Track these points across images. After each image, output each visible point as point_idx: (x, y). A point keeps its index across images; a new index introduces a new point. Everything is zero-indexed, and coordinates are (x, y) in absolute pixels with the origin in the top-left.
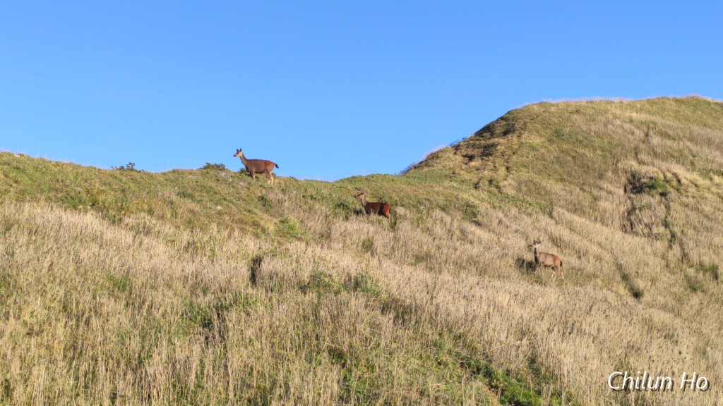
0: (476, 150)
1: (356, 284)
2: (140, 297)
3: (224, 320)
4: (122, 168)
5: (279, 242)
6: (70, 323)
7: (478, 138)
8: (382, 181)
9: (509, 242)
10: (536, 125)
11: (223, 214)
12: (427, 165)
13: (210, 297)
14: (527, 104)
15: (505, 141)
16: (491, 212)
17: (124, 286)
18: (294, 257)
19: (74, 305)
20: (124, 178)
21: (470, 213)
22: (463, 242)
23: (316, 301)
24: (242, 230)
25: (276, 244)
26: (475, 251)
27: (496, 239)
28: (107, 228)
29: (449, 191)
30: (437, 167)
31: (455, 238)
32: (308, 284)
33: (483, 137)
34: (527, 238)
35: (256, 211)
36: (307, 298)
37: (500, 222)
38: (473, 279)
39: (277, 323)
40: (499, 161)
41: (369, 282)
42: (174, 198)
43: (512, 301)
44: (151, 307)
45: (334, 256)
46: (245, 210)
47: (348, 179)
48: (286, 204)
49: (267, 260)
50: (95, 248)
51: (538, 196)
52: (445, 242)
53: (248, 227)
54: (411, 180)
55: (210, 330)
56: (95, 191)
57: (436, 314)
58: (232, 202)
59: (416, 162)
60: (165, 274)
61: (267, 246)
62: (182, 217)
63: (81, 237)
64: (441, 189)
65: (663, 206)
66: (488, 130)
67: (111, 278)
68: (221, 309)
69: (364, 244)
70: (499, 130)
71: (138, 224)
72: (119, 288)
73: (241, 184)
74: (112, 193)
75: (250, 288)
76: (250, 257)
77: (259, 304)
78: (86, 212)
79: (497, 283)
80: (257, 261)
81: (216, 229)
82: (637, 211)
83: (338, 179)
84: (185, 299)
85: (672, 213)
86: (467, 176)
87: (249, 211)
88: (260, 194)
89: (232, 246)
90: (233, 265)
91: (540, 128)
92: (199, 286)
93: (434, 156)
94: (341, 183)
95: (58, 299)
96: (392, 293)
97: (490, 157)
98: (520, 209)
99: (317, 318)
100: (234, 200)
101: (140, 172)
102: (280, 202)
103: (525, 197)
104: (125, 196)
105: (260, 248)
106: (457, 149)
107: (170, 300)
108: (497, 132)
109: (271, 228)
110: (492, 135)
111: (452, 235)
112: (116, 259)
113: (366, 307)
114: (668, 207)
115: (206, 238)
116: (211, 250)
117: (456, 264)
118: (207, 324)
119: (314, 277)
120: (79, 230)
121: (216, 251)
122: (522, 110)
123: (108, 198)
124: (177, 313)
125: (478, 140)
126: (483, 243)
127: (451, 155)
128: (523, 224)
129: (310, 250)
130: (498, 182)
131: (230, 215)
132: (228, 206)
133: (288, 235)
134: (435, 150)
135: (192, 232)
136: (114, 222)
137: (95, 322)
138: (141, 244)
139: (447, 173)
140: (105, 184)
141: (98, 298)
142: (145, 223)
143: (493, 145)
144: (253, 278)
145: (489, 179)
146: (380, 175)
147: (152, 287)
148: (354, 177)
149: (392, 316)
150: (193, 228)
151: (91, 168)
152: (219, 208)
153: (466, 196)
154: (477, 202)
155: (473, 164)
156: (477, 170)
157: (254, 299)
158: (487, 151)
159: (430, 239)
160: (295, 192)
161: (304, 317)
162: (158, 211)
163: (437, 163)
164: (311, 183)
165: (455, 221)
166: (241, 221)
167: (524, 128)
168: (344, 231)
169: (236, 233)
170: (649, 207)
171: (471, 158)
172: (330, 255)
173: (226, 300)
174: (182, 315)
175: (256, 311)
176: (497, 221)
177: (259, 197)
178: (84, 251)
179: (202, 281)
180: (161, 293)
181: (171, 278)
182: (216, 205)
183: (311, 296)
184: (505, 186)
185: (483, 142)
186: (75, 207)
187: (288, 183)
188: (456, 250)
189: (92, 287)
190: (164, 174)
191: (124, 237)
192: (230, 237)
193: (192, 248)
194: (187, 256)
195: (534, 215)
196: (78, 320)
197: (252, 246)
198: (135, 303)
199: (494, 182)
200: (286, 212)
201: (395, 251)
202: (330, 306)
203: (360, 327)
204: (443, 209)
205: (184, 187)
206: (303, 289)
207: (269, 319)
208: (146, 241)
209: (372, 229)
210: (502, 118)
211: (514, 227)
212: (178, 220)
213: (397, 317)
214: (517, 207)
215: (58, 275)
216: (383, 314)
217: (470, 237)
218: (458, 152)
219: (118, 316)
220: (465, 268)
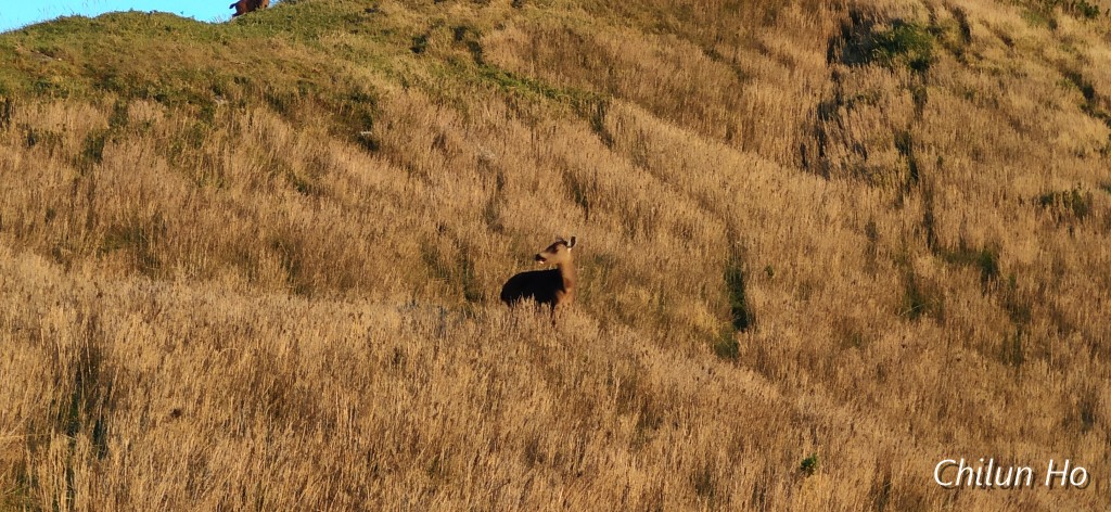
65: (908, 96)
82: (842, 110)
85: (926, 114)
114: (920, 100)
170: (874, 99)
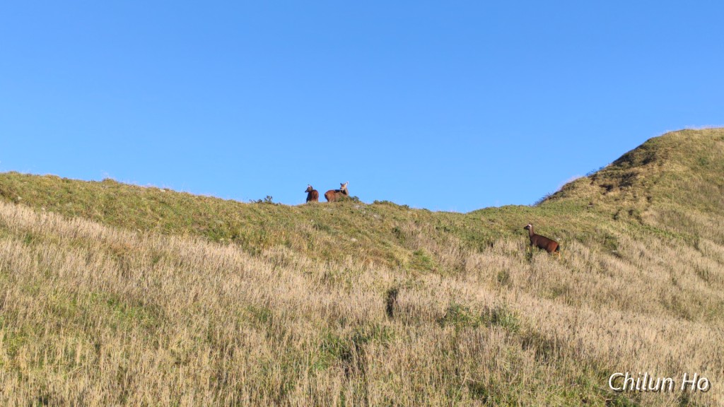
0: (614, 180)
1: (494, 318)
2: (280, 328)
3: (363, 353)
4: (260, 201)
5: (413, 275)
6: (214, 354)
7: (616, 167)
8: (517, 212)
9: (652, 276)
10: (679, 153)
11: (358, 246)
12: (562, 196)
13: (348, 329)
14: (668, 131)
15: (646, 170)
16: (633, 243)
17: (265, 317)
18: (430, 289)
19: (218, 335)
20: (262, 211)
21: (610, 245)
22: (603, 275)
23: (454, 334)
24: (377, 262)
25: (410, 276)
26: (616, 284)
27: (638, 272)
28: (248, 260)
29: (586, 222)
30: (573, 198)
31: (594, 270)
32: (445, 317)
33: (621, 166)
34: (671, 271)
35: (390, 243)
36: (446, 332)
37: (642, 254)
38: (616, 314)
39: (416, 356)
40: (639, 191)
41: (508, 315)
42: (310, 230)
43: (659, 338)
44: (291, 338)
45: (470, 288)
46: (380, 242)
47: (481, 210)
48: (420, 236)
49: (402, 293)
50: (236, 280)
51: (682, 227)
52: (584, 275)
53: (382, 259)
54: (547, 211)
55: (349, 362)
56: (236, 224)
57: (579, 350)
58: (366, 234)
59: (552, 192)
60: (303, 306)
61: (402, 278)
62: (318, 249)
63: (223, 269)
64: (578, 220)
66: (627, 159)
67: (252, 310)
68: (359, 340)
69: (499, 277)
70: (638, 159)
71: (277, 256)
72: (260, 320)
73: (375, 216)
74: (252, 225)
75: (387, 321)
76: (386, 290)
77: (397, 337)
78: (227, 245)
79: (642, 318)
80: (393, 293)
81: (351, 261)
83: (471, 211)
84: (323, 330)
86: (604, 207)
87: (384, 243)
88: (393, 226)
89: (367, 278)
90: (370, 296)
91: (682, 156)
92: (336, 317)
93: (570, 187)
94: (474, 214)
95: (203, 329)
96: (531, 327)
97: (630, 187)
98: (663, 240)
99: (455, 352)
100: (368, 233)
101: (277, 205)
102: (414, 234)
103: (668, 228)
104: (264, 229)
105: (395, 280)
106: (593, 179)
107: (309, 332)
108: (637, 161)
109: (406, 260)
110: (631, 164)
111: (591, 267)
112: (256, 291)
113: (506, 342)
115: (342, 270)
116: (347, 282)
117: (597, 298)
118: (346, 356)
119: (451, 310)
120: (221, 262)
121: (352, 282)
122: (662, 138)
123: (248, 231)
124: (316, 344)
125: (616, 169)
126: (624, 275)
127: (588, 185)
128: (666, 256)
129: (445, 283)
130: (638, 213)
131: (364, 247)
132: (362, 238)
133: (423, 268)
134: (570, 181)
135: (328, 263)
136: (253, 254)
137: (239, 353)
138: (279, 275)
139: (584, 203)
140: (245, 217)
141: (241, 329)
142: (283, 256)
143: (632, 175)
144: (390, 310)
145: (629, 210)
146: (515, 206)
147: (292, 318)
148: (487, 209)
149: (533, 351)
150: (328, 260)
151: (231, 202)
152: (354, 240)
153: (604, 227)
154: (616, 233)
155: (611, 194)
156: (616, 200)
157: (392, 332)
158: (626, 181)
159: (568, 272)
160: (428, 224)
161: (443, 351)
162: (295, 243)
163: (573, 194)
164: (444, 215)
165: (594, 253)
166: (376, 253)
167: (666, 156)
168: (479, 264)
169: (371, 265)
171: (609, 188)
172: (465, 288)
173: (363, 333)
174: (322, 347)
175: (395, 344)
176: (638, 253)
177: (393, 229)
178: (227, 282)
179: (339, 313)
180: (300, 324)
181: (310, 310)
182: (351, 237)
183: (449, 329)
184: (646, 217)
185: (622, 171)
186: (217, 240)
187: (421, 215)
188: (596, 283)
189: (235, 318)
190: (300, 207)
191: (263, 269)
192: (365, 269)
193: (328, 280)
194: (324, 288)
195: (679, 247)
196: (222, 350)
197: (387, 278)
198: (276, 335)
199: (635, 213)
200: (420, 244)
201: (531, 284)
202: (469, 339)
203: (500, 361)
204: (581, 241)
205: (320, 219)
206: (441, 321)
207: (407, 352)
208: (285, 272)
209: (507, 261)
210: (641, 147)
211: (657, 259)
212: (315, 252)
213: (538, 352)
214: (659, 238)
215: (203, 306)
216: (523, 348)
217: (610, 269)
218: (595, 182)
219: (260, 346)
220: (605, 302)
